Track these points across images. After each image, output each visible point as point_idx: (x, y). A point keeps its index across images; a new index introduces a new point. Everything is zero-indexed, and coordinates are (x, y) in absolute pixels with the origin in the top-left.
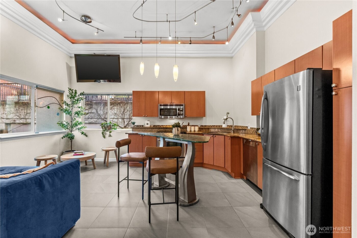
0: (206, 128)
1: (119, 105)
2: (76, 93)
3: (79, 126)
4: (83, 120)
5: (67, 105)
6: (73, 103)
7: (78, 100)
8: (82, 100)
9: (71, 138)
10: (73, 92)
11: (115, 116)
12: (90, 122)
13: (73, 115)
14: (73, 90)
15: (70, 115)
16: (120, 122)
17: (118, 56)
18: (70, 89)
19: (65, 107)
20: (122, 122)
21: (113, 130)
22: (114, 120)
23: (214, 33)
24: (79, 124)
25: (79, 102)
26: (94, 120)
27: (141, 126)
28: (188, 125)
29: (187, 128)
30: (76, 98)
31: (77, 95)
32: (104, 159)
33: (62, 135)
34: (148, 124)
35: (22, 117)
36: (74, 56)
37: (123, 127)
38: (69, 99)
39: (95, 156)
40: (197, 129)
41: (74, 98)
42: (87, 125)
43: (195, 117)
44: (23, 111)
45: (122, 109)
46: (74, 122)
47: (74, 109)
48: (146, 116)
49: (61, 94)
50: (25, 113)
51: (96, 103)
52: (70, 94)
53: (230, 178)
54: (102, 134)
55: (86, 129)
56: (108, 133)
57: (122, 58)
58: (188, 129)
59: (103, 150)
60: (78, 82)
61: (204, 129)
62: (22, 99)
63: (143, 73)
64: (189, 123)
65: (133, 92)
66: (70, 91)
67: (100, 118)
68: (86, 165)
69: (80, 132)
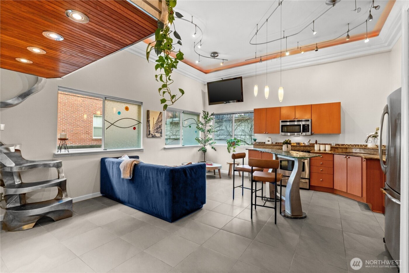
0: (343, 148)
1: (246, 121)
2: (208, 114)
3: (210, 142)
4: (213, 136)
5: (202, 125)
6: (206, 122)
7: (209, 120)
8: (213, 119)
9: (205, 151)
10: (206, 114)
11: (242, 133)
12: (220, 138)
13: (206, 132)
14: (206, 112)
15: (204, 133)
16: (247, 139)
17: (241, 78)
18: (204, 112)
19: (200, 126)
20: (249, 139)
21: (237, 146)
22: (242, 136)
23: (348, 32)
24: (210, 139)
25: (210, 121)
26: (224, 136)
27: (263, 143)
28: (315, 143)
29: (314, 147)
30: (208, 119)
31: (209, 115)
32: (228, 171)
33: (198, 149)
34: (269, 141)
35: (174, 134)
36: (206, 83)
37: (250, 144)
38: (203, 120)
39: (221, 167)
40: (328, 148)
41: (206, 118)
42: (216, 141)
43: (325, 134)
44: (175, 129)
45: (249, 126)
46: (206, 138)
47: (206, 127)
48: (267, 133)
49: (198, 115)
50: (176, 131)
51: (226, 121)
52: (204, 115)
53: (364, 210)
54: (227, 149)
55: (215, 144)
56: (232, 148)
57: (244, 78)
58: (316, 148)
59: (227, 163)
60: (209, 105)
61: (339, 149)
62: (174, 120)
63: (256, 95)
64: (316, 141)
65: (254, 109)
66: (204, 113)
67: (229, 135)
68: (215, 174)
69: (211, 146)
